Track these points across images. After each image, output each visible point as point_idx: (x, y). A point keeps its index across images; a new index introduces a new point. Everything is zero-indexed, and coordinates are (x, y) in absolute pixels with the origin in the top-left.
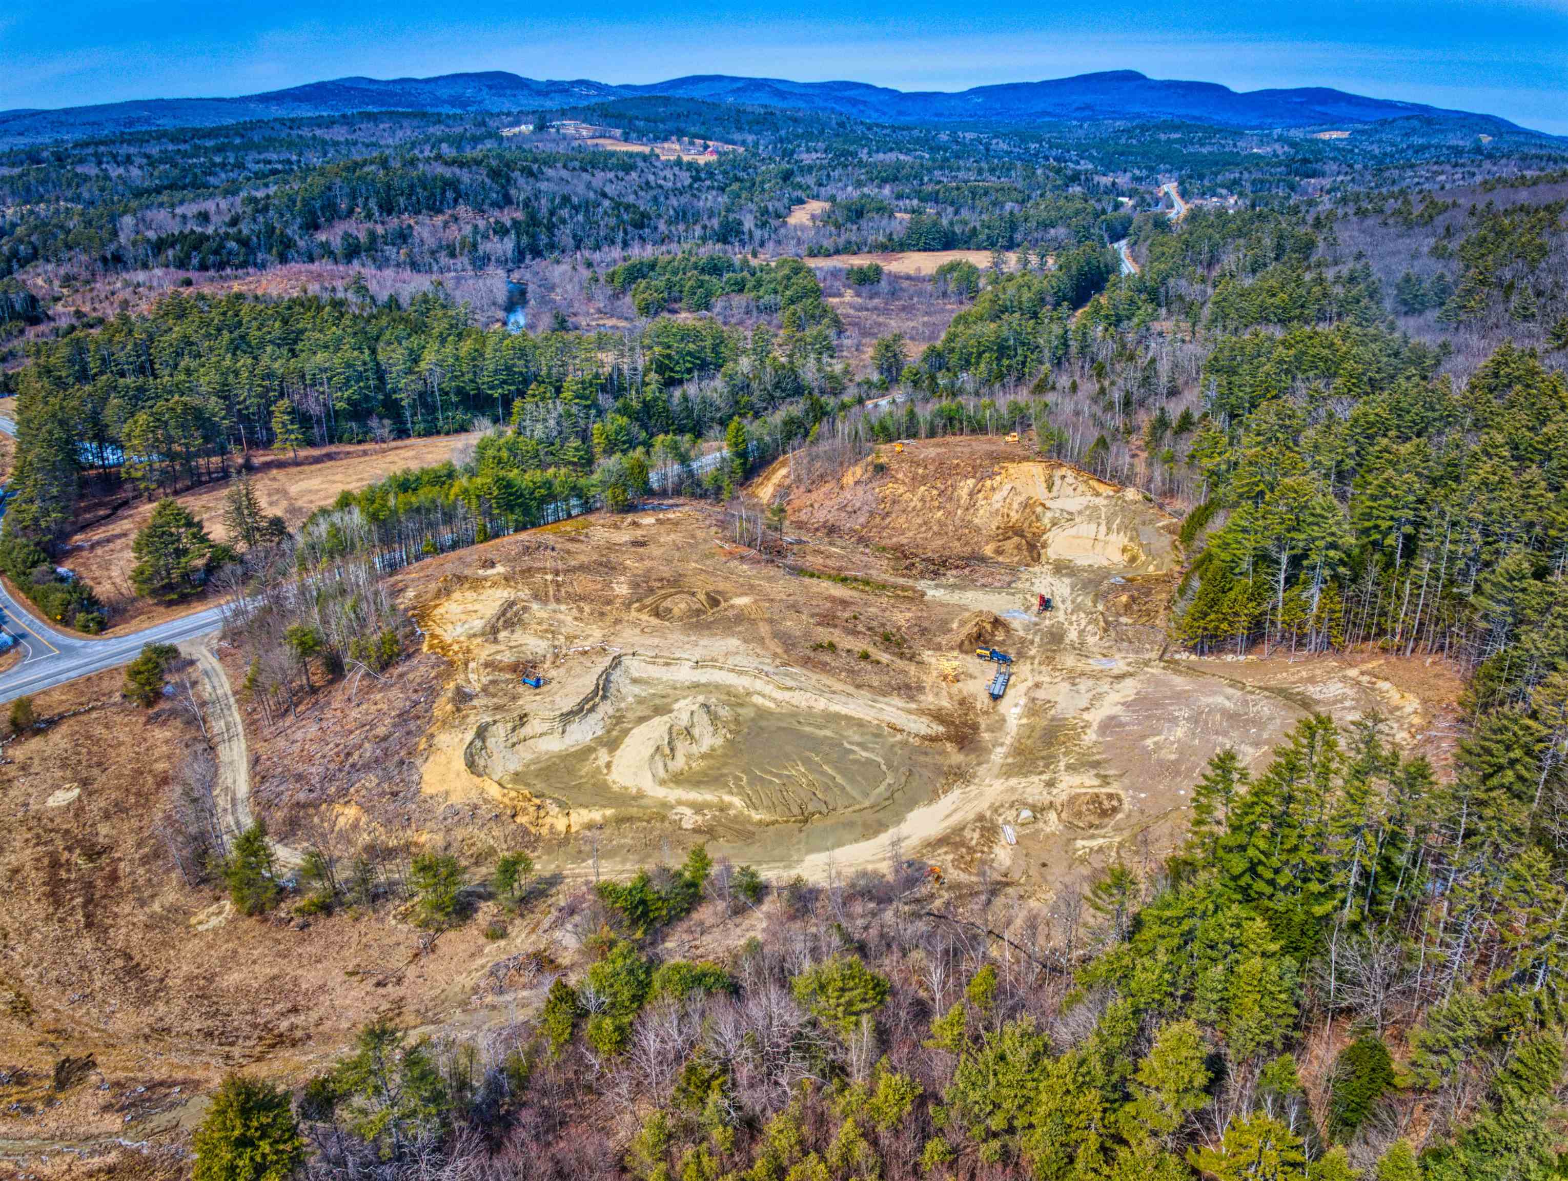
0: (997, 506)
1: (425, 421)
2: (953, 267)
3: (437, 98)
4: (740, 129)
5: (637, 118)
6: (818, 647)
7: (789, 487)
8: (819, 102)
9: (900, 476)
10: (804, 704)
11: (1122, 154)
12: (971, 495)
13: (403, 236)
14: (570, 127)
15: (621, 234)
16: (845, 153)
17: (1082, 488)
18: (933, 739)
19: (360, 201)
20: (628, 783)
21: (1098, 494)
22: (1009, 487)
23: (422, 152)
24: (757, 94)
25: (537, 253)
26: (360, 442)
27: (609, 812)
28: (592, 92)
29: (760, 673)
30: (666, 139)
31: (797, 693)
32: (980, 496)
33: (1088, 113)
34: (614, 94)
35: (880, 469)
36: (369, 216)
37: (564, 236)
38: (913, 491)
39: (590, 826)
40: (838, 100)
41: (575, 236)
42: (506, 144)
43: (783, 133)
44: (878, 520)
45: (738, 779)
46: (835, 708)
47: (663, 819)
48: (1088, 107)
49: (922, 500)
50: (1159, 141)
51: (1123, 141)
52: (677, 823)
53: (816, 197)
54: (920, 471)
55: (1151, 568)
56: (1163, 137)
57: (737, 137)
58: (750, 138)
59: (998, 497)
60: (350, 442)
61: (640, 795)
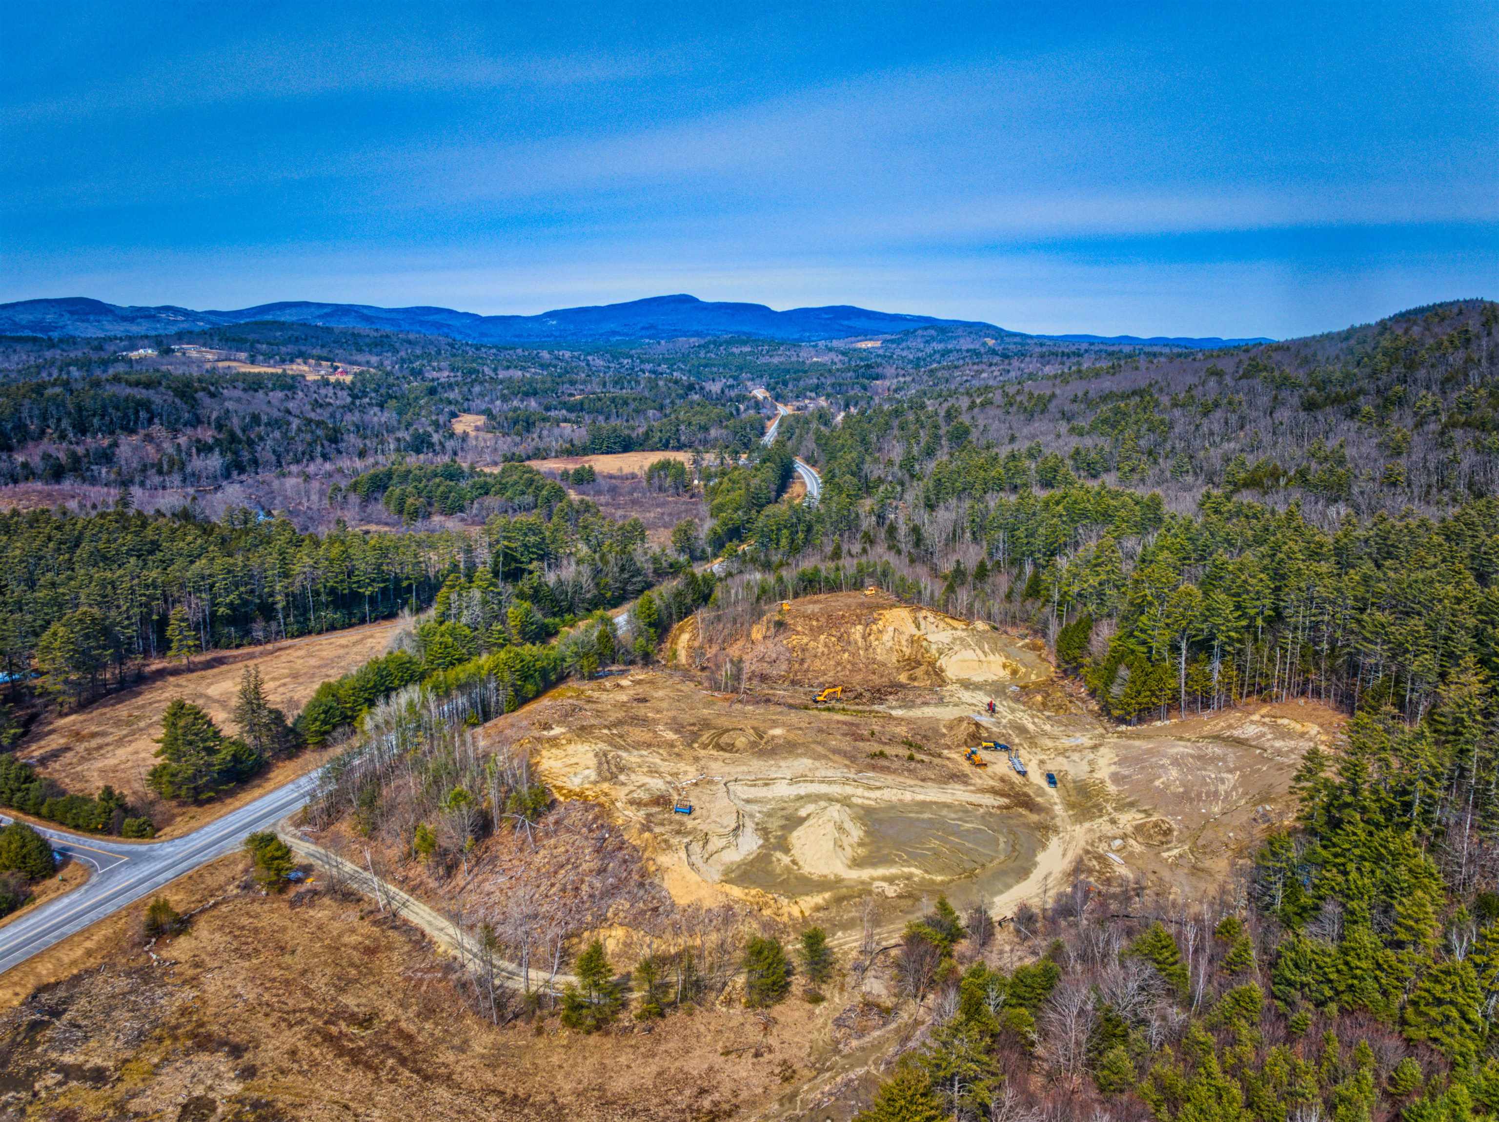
0: (890, 644)
1: (298, 622)
2: (665, 465)
3: (15, 324)
4: (360, 350)
5: (258, 342)
6: (873, 756)
7: (701, 647)
8: (406, 326)
9: (799, 628)
10: (894, 798)
11: (706, 366)
12: (864, 638)
13: (106, 457)
14: (193, 352)
15: (319, 449)
16: (472, 371)
17: (942, 625)
18: (1007, 807)
19: (52, 422)
20: (825, 872)
21: (955, 629)
22: (891, 629)
23: (50, 375)
24: (345, 319)
25: (242, 470)
26: (238, 647)
27: (827, 895)
28: (180, 318)
29: (846, 781)
30: (292, 361)
31: (886, 791)
32: (872, 638)
33: (652, 332)
34: (202, 320)
35: (780, 625)
36: (63, 437)
37: (264, 451)
38: (815, 640)
39: (818, 908)
40: (422, 323)
41: (274, 451)
42: (137, 367)
43: (403, 354)
44: (797, 666)
45: (900, 857)
46: (920, 797)
47: (870, 893)
48: (652, 327)
49: (826, 645)
50: (733, 354)
51: (702, 355)
52: (882, 894)
53: (468, 411)
54: (814, 623)
55: (1033, 677)
56: (736, 351)
57: (359, 358)
58: (374, 359)
59: (886, 637)
60: (228, 647)
61: (839, 881)
